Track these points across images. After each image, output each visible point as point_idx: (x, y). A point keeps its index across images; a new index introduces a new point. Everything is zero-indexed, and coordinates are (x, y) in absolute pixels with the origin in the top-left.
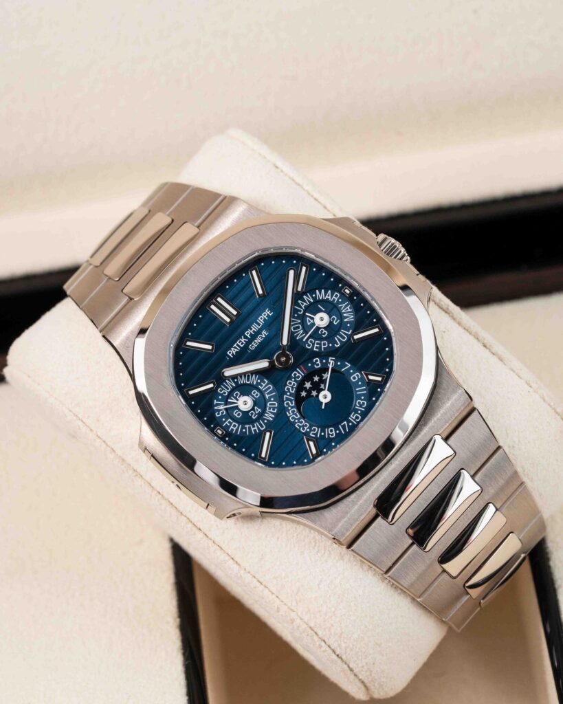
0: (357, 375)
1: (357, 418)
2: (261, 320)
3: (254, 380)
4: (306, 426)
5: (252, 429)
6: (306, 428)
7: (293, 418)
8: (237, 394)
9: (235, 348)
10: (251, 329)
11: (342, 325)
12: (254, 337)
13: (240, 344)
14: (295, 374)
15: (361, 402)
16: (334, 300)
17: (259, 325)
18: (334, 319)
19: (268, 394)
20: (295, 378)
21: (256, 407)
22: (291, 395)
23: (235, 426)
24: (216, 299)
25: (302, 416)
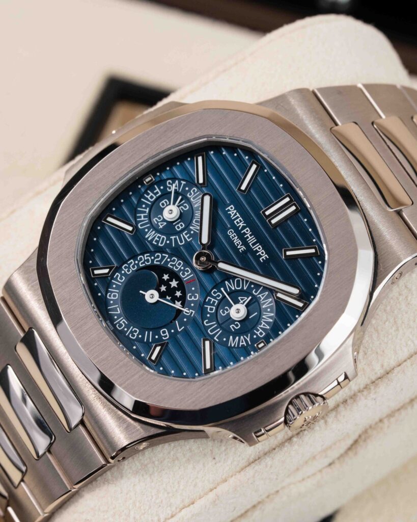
0: (166, 336)
1: (120, 326)
2: (258, 248)
3: (194, 227)
4: (128, 271)
5: (142, 215)
6: (126, 270)
7: (141, 259)
8: (185, 207)
9: (236, 214)
10: (251, 235)
11: (227, 332)
12: (242, 237)
13: (238, 220)
14: (187, 271)
15: (136, 334)
16: (258, 330)
17: (253, 244)
18: (237, 325)
19: (175, 239)
20: (184, 270)
21: (165, 223)
22: (167, 262)
23: (152, 197)
24: (294, 204)
25: (140, 269)
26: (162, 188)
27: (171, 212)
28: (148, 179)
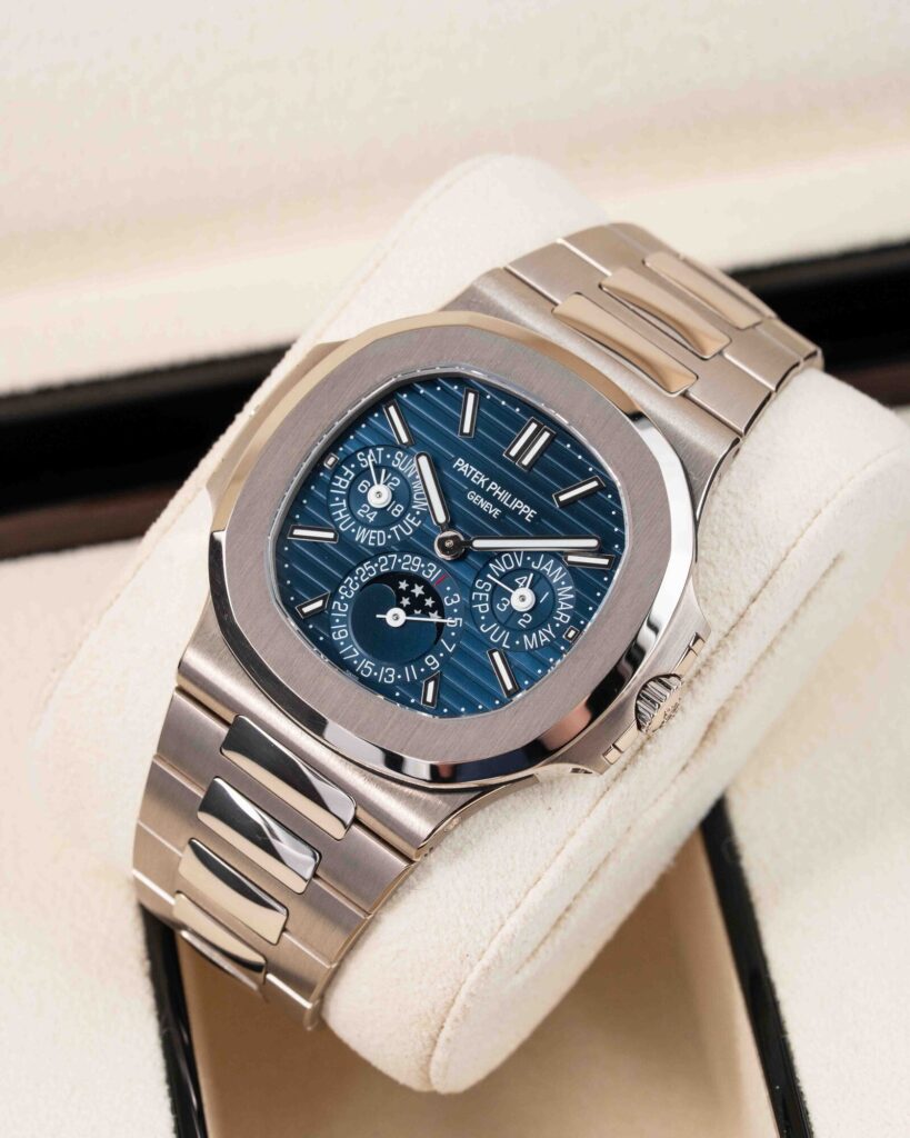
0: (435, 665)
1: (366, 671)
2: (517, 504)
3: (418, 505)
4: (349, 594)
5: (340, 512)
6: (346, 593)
7: (361, 572)
8: (395, 481)
9: (469, 469)
11: (517, 632)
14: (431, 568)
15: (392, 676)
16: (559, 616)
18: (527, 618)
19: (398, 530)
20: (426, 568)
21: (376, 513)
22: (398, 565)
23: (344, 484)
24: (546, 430)
25: (364, 586)
26: (353, 466)
27: (379, 495)
28: (331, 461)
